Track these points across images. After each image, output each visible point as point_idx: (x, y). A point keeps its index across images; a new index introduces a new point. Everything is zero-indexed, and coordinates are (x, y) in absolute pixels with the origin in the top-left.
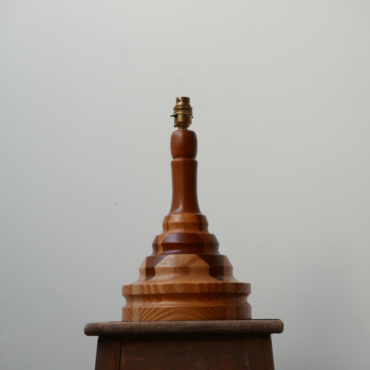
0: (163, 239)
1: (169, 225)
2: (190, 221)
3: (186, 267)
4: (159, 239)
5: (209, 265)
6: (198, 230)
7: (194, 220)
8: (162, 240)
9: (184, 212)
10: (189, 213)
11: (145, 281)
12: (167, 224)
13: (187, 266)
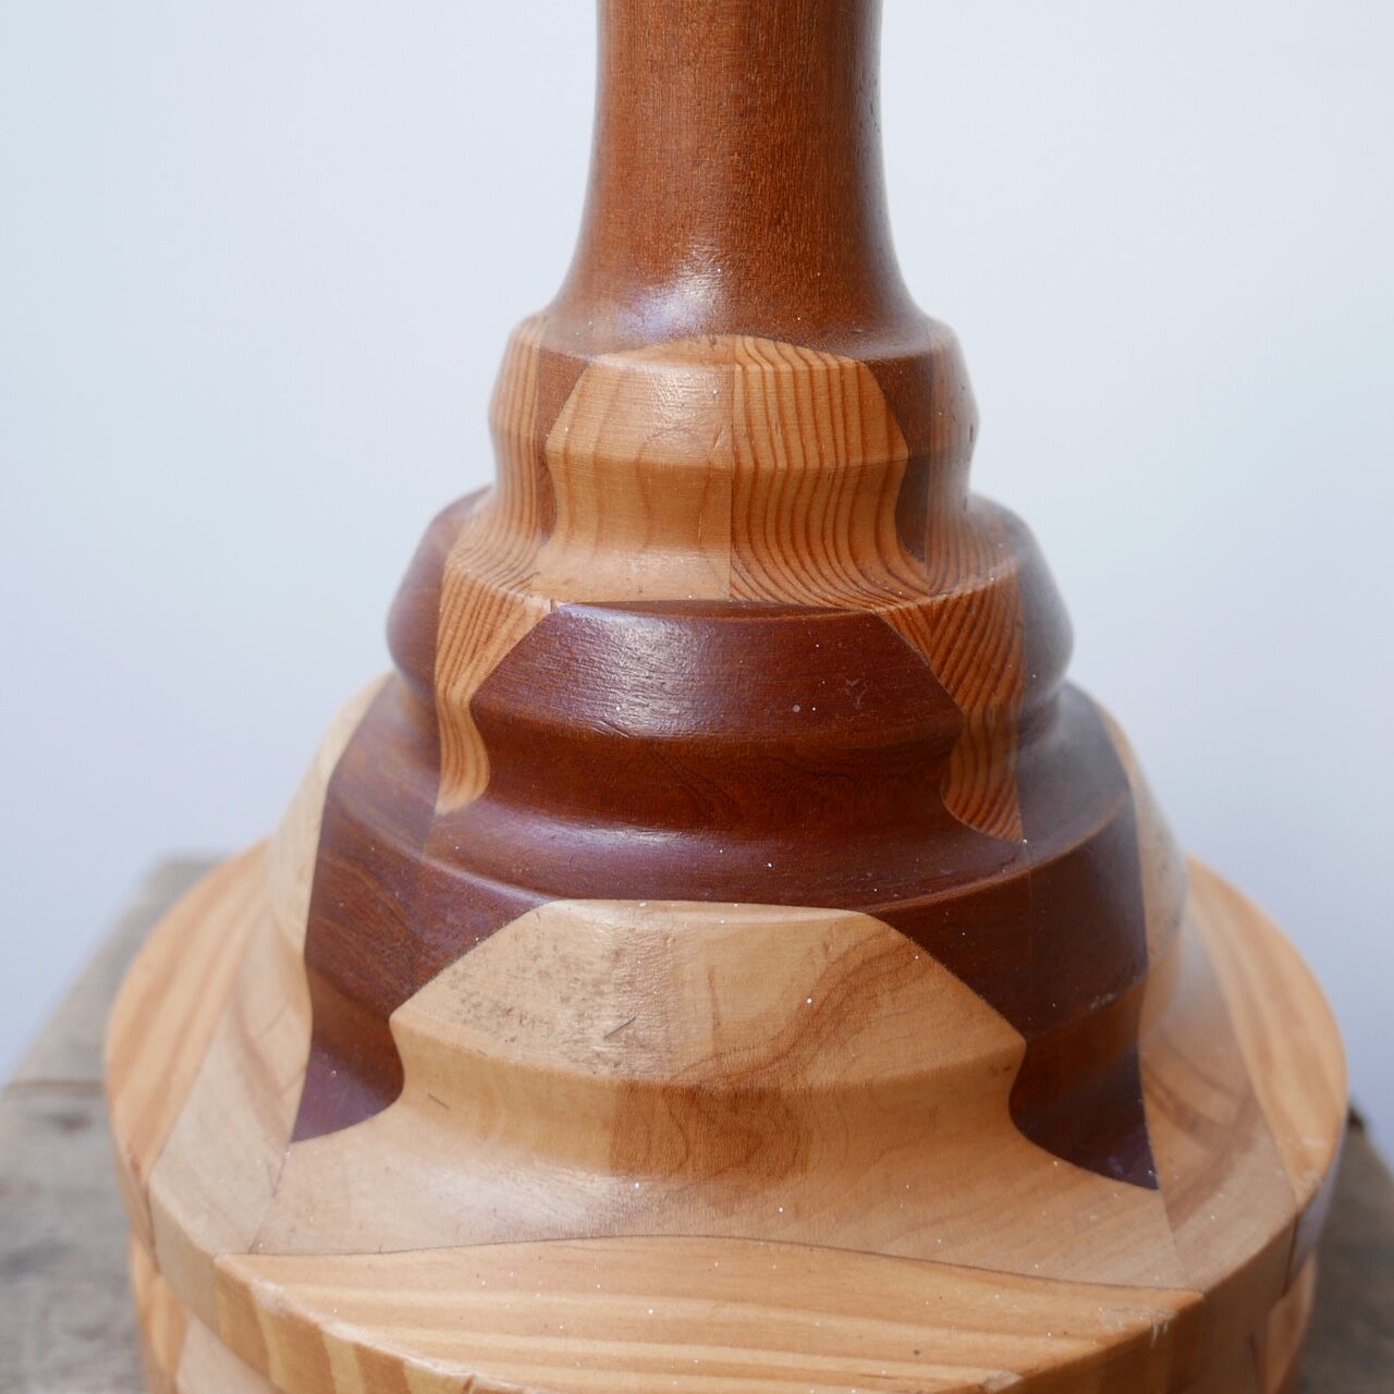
0: (495, 653)
1: (556, 470)
2: (812, 451)
3: (761, 1096)
4: (445, 635)
5: (1021, 1027)
6: (890, 537)
7: (855, 439)
8: (482, 673)
9: (739, 326)
10: (796, 343)
11: (299, 1135)
12: (542, 459)
13: (764, 1082)
